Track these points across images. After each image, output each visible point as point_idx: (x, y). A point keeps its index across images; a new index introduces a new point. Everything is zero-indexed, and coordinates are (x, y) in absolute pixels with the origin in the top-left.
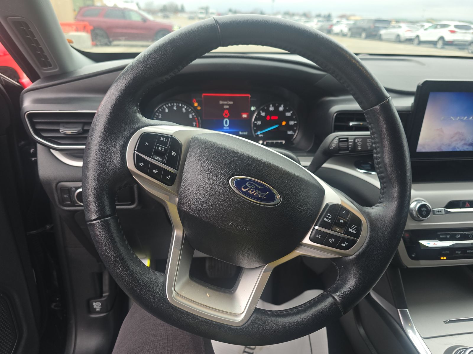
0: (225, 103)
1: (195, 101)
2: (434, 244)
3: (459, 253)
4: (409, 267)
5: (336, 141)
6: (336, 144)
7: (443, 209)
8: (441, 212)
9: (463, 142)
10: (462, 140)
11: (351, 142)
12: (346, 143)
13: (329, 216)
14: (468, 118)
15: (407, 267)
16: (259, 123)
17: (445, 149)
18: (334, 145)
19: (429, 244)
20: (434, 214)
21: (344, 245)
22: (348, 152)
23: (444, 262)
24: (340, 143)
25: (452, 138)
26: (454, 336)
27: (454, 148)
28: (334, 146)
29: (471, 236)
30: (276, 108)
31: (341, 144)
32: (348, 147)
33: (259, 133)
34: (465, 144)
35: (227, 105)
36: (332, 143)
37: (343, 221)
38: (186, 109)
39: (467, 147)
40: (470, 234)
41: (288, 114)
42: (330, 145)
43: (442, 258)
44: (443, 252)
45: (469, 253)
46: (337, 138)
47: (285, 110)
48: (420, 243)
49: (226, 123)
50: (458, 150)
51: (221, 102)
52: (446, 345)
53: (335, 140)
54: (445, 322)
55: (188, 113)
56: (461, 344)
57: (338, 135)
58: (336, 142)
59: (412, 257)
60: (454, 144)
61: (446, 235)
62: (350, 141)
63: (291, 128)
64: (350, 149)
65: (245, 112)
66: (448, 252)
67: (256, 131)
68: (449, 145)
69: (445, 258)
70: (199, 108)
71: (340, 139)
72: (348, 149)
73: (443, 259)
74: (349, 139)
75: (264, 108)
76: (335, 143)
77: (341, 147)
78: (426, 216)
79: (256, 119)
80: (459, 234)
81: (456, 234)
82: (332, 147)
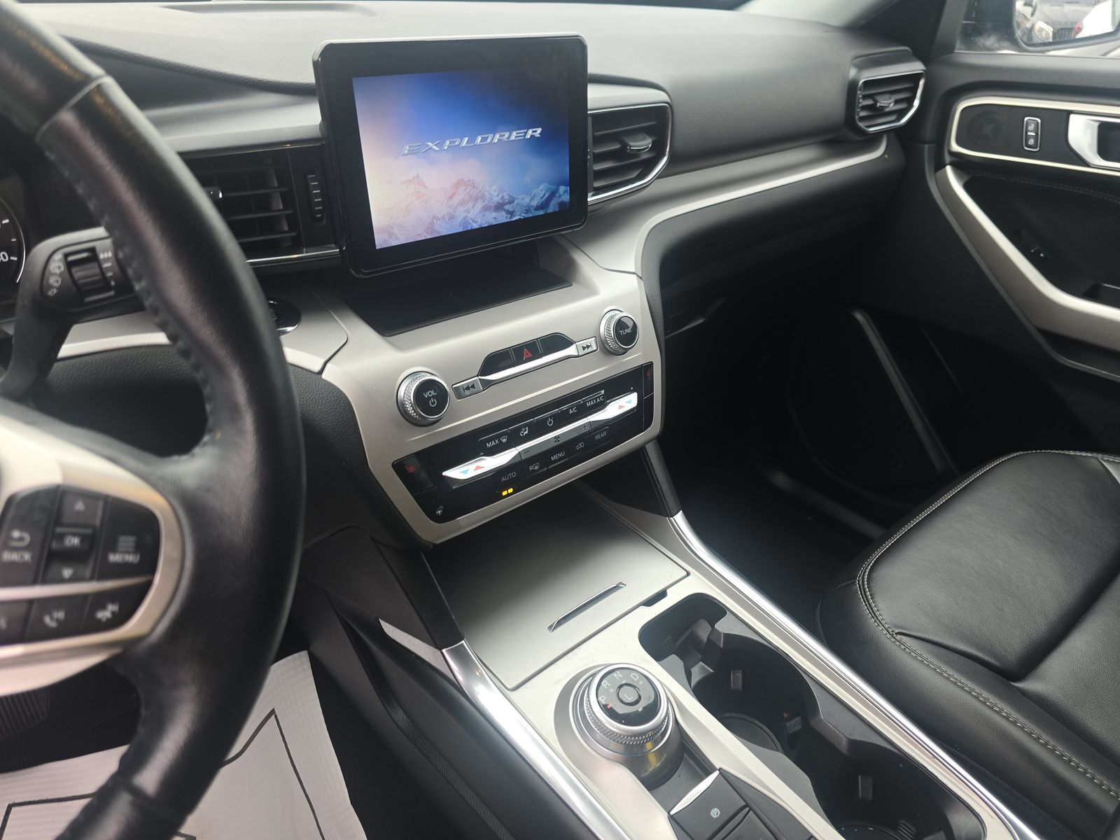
2: (478, 468)
3: (537, 468)
4: (438, 542)
5: (57, 266)
6: (61, 275)
7: (477, 378)
8: (473, 386)
9: (480, 205)
10: (476, 199)
11: (107, 260)
12: (95, 265)
13: (21, 539)
14: (472, 140)
15: (435, 545)
17: (444, 230)
18: (54, 281)
19: (466, 472)
20: (459, 396)
21: (104, 615)
22: (112, 293)
23: (511, 500)
24: (74, 270)
25: (451, 197)
26: (570, 654)
27: (465, 221)
28: (57, 285)
29: (550, 423)
31: (78, 273)
32: (105, 280)
34: (486, 208)
36: (47, 273)
37: (75, 541)
39: (494, 214)
40: (547, 419)
42: (45, 283)
43: (505, 493)
44: (503, 479)
45: (556, 461)
46: (58, 256)
48: (446, 477)
50: (475, 226)
52: (558, 682)
53: (54, 261)
54: (550, 627)
56: (587, 665)
57: (58, 246)
58: (59, 267)
59: (438, 515)
60: (461, 214)
61: (498, 437)
62: (101, 256)
64: (113, 283)
66: (513, 475)
68: (452, 218)
69: (511, 490)
71: (66, 255)
72: (108, 287)
73: (509, 495)
74: (98, 250)
76: (58, 271)
77: (80, 282)
78: (439, 409)
80: (525, 426)
81: (519, 429)
82: (51, 287)
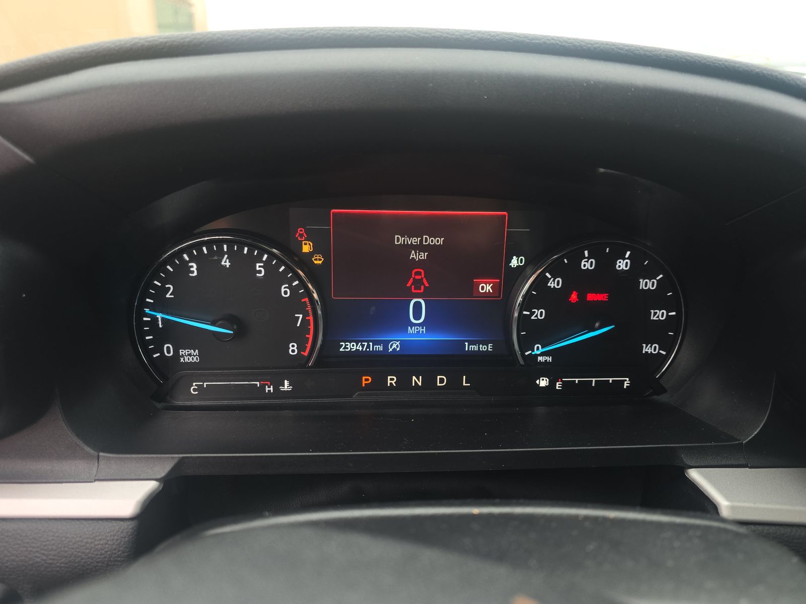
0: (415, 241)
1: (301, 236)
16: (539, 314)
30: (606, 263)
33: (538, 349)
35: (420, 248)
38: (267, 265)
41: (647, 284)
47: (637, 271)
49: (417, 316)
51: (399, 240)
55: (274, 279)
63: (657, 333)
65: (486, 275)
67: (526, 344)
70: (318, 261)
75: (560, 259)
79: (530, 302)
